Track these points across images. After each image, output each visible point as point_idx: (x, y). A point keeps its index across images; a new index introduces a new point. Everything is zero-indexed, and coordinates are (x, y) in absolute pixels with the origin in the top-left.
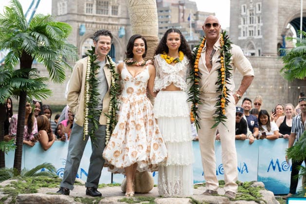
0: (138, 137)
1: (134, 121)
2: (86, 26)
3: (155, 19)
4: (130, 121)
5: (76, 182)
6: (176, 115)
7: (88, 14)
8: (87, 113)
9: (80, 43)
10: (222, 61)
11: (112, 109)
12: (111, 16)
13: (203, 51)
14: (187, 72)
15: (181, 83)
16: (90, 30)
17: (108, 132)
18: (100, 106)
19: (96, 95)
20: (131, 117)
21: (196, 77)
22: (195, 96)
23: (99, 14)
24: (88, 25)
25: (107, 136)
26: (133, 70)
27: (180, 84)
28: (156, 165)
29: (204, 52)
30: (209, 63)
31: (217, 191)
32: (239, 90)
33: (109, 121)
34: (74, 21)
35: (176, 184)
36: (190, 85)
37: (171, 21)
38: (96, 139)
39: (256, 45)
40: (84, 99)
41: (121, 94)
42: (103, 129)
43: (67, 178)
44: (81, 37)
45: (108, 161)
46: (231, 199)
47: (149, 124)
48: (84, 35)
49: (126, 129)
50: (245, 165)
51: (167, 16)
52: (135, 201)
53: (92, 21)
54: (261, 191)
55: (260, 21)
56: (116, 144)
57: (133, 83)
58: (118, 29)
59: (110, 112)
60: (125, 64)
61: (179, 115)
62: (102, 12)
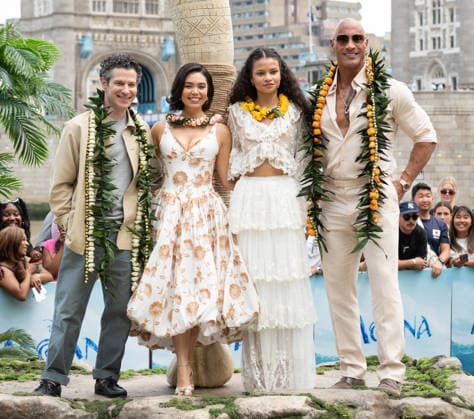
0: (199, 274)
1: (190, 241)
2: (93, 37)
3: (227, 29)
4: (181, 241)
5: (74, 368)
6: (276, 227)
7: (96, 13)
8: (91, 227)
9: (82, 73)
10: (369, 114)
11: (143, 218)
12: (144, 14)
13: (330, 93)
14: (297, 137)
15: (284, 160)
16: (101, 45)
17: (135, 264)
18: (118, 212)
19: (109, 190)
20: (183, 231)
21: (316, 145)
22: (315, 184)
23: (120, 11)
24: (96, 35)
25: (133, 274)
26: (183, 135)
27: (281, 163)
28: (237, 328)
29: (332, 95)
30: (342, 117)
31: (364, 378)
32: (405, 172)
33: (136, 242)
34: (69, 28)
35: (280, 366)
36: (305, 164)
37: (269, 24)
38: (111, 279)
39: (448, 66)
40: (84, 199)
41: (160, 186)
42: (124, 257)
43: (55, 361)
44: (83, 62)
45: (137, 324)
46: (391, 395)
47: (221, 246)
48: (89, 58)
49: (174, 257)
50: (425, 321)
51: (262, 13)
52: (194, 404)
53: (105, 27)
54: (453, 377)
55: (455, 16)
56: (154, 288)
57: (187, 162)
58: (160, 43)
59: (140, 224)
60: (167, 125)
61: (282, 226)
62: (126, 7)
